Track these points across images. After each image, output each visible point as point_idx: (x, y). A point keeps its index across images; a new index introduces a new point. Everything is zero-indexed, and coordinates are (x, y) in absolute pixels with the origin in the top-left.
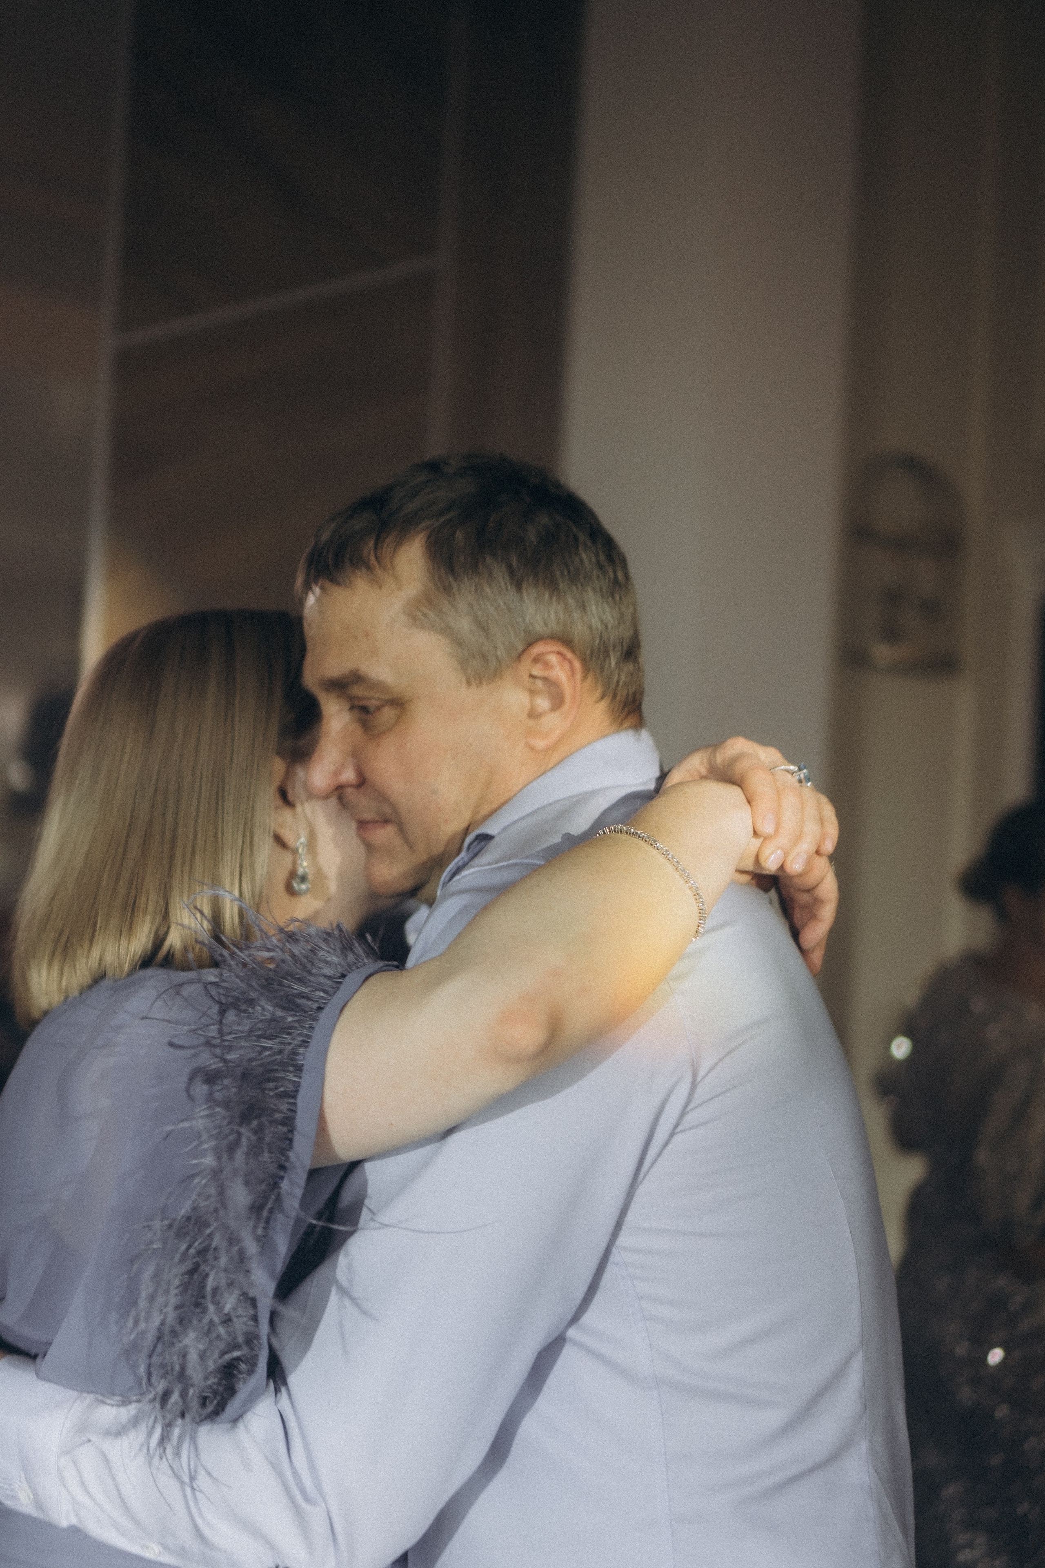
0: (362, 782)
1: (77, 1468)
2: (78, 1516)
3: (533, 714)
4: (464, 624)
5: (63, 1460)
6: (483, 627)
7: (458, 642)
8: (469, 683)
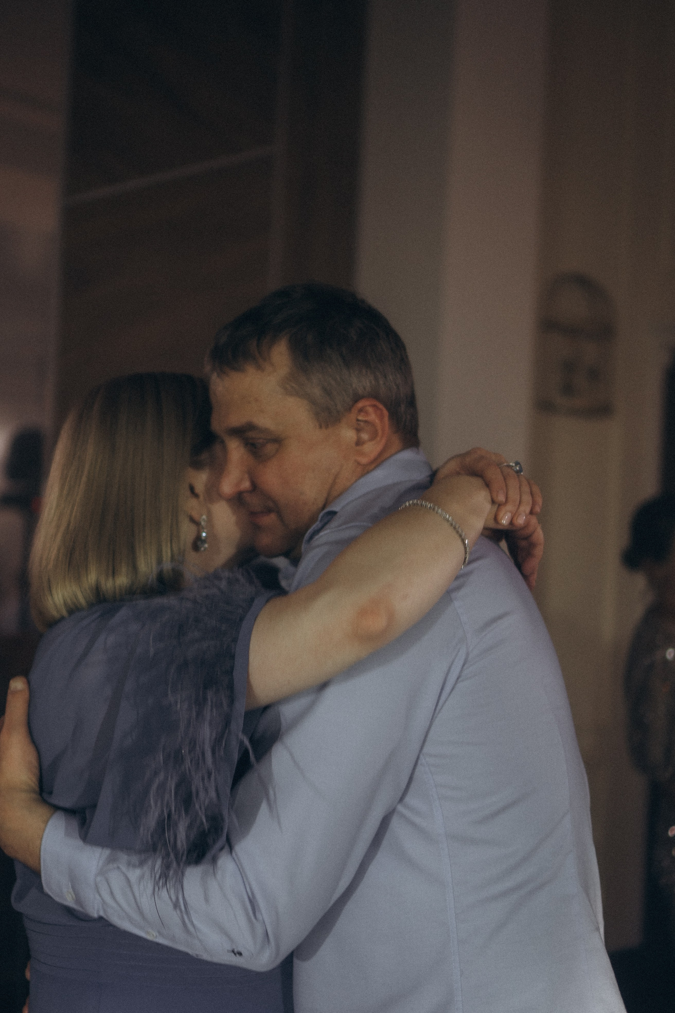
0: (255, 487)
1: (108, 884)
2: (105, 911)
3: (359, 443)
4: (317, 392)
5: (99, 879)
6: (327, 392)
7: (313, 402)
8: (321, 427)
